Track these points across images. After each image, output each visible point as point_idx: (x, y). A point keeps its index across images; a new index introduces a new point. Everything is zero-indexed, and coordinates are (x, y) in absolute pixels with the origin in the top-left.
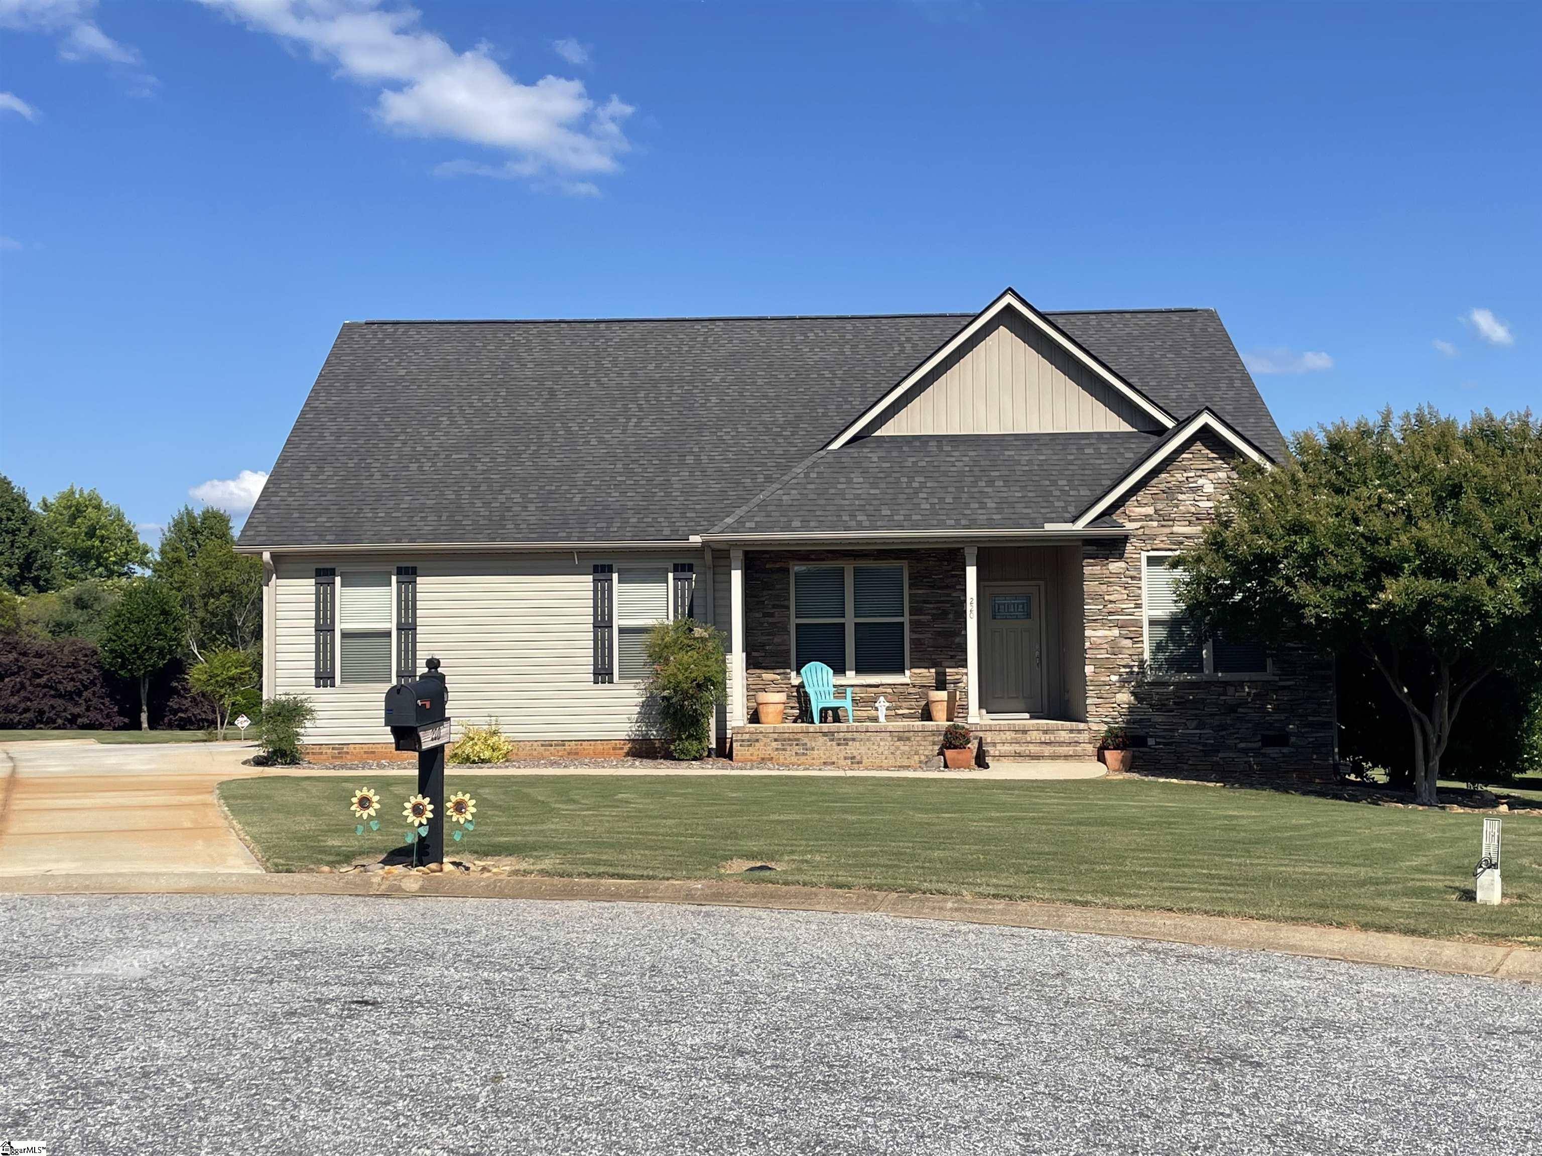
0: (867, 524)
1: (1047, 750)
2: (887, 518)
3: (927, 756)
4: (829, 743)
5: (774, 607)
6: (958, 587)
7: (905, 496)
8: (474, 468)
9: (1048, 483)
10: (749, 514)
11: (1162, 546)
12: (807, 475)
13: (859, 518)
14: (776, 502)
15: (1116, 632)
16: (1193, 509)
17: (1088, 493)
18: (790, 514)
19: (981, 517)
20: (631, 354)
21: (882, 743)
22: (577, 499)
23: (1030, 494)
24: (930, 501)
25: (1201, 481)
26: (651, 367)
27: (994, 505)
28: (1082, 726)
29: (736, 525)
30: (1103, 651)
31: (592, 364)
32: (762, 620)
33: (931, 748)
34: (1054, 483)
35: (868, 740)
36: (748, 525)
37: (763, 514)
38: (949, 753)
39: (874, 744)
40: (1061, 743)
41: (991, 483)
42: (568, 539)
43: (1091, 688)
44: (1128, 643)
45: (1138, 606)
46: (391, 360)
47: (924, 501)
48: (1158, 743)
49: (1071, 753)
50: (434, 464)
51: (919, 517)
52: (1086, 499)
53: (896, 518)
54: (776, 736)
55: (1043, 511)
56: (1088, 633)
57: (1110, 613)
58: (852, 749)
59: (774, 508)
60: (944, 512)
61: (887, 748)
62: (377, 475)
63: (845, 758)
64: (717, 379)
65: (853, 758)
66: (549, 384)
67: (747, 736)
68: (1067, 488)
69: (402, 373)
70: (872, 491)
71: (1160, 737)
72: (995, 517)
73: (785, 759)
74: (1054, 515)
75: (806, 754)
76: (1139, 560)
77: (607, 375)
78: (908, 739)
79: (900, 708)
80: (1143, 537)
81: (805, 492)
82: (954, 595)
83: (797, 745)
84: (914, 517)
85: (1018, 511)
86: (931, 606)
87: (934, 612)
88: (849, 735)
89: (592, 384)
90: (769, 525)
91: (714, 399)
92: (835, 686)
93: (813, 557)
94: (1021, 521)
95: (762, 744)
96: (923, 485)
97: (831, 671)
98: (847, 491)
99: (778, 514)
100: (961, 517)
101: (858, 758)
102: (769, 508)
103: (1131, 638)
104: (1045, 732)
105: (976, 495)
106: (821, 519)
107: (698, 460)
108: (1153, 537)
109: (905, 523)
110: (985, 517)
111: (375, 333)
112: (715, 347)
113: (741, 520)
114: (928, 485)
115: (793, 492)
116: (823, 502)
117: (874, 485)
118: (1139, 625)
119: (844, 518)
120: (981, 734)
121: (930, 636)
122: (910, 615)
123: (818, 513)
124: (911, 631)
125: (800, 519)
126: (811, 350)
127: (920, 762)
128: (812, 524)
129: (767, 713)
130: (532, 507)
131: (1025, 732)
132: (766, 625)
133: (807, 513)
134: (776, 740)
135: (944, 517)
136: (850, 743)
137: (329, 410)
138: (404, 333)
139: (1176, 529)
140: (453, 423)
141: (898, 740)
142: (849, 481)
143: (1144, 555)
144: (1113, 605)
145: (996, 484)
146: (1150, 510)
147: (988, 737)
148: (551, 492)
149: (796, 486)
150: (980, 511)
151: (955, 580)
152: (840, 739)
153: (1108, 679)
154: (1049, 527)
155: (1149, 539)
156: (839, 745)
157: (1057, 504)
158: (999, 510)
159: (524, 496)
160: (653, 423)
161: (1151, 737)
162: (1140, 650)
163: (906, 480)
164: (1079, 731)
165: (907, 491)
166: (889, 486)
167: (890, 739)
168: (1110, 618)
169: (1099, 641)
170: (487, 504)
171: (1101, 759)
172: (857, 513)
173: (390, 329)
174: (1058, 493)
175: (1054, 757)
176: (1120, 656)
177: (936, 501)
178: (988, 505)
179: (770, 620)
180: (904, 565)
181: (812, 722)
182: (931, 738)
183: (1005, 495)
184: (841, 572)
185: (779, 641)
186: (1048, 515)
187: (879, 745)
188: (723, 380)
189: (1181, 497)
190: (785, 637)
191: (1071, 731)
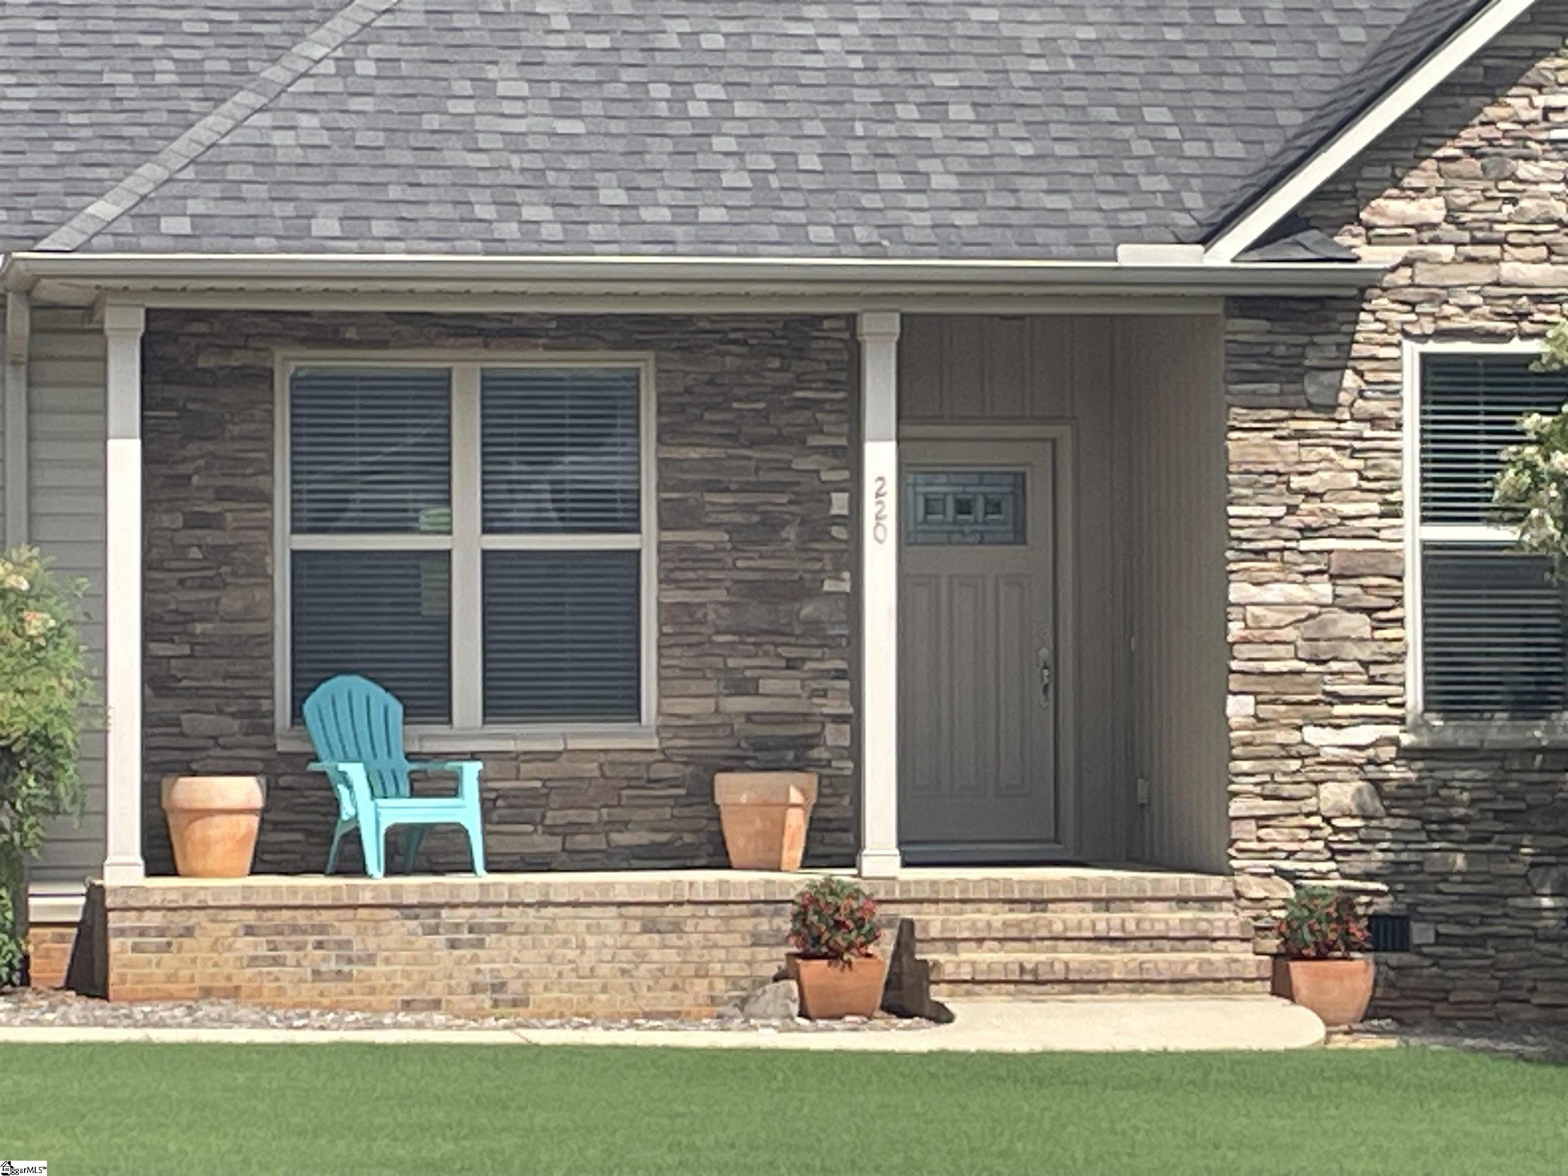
0: (555, 231)
1: (1120, 961)
2: (616, 215)
3: (733, 981)
4: (423, 941)
5: (222, 495)
6: (813, 441)
7: (669, 145)
9: (1110, 114)
10: (166, 190)
11: (1465, 322)
12: (345, 66)
13: (528, 213)
14: (251, 154)
15: (1323, 589)
17: (1238, 150)
18: (303, 192)
19: (917, 218)
21: (591, 941)
23: (1060, 149)
24: (752, 162)
27: (953, 182)
28: (1215, 885)
29: (126, 226)
30: (1281, 650)
32: (182, 538)
33: (745, 954)
34: (1131, 116)
35: (548, 930)
36: (168, 225)
37: (215, 190)
38: (814, 970)
39: (565, 943)
40: (1155, 940)
41: (935, 109)
43: (1245, 766)
44: (1360, 624)
45: (1393, 511)
47: (731, 163)
48: (1440, 938)
49: (1192, 970)
51: (720, 214)
52: (1234, 168)
53: (646, 214)
54: (250, 917)
55: (1106, 202)
56: (1238, 591)
57: (1306, 531)
58: (500, 957)
59: (248, 172)
60: (798, 199)
61: (607, 955)
63: (475, 989)
65: (499, 987)
67: (153, 919)
68: (1173, 133)
70: (562, 126)
71: (1448, 919)
72: (958, 218)
73: (281, 991)
74: (1140, 218)
75: (349, 977)
76: (1396, 364)
78: (677, 928)
79: (624, 826)
80: (1410, 294)
81: (344, 121)
82: (801, 464)
83: (319, 945)
84: (705, 215)
85: (1027, 199)
86: (728, 499)
87: (738, 518)
88: (487, 917)
90: (237, 227)
92: (409, 757)
93: (351, 334)
94: (1041, 236)
95: (206, 942)
96: (721, 108)
97: (397, 709)
98: (481, 123)
99: (262, 191)
100: (851, 217)
101: (515, 987)
102: (233, 173)
103: (1369, 611)
105: (892, 148)
106: (406, 210)
108: (1439, 295)
109: (679, 232)
110: (924, 219)
113: (144, 208)
114: (740, 109)
115: (305, 120)
116: (408, 158)
117: (565, 106)
118: (1393, 569)
119: (481, 212)
120: (906, 912)
121: (722, 595)
122: (663, 526)
123: (394, 192)
124: (664, 580)
125: (338, 209)
127: (713, 1000)
128: (378, 228)
129: (206, 843)
131: (1039, 904)
132: (195, 553)
133: (356, 193)
134: (250, 931)
135: (801, 217)
136: (490, 939)
139: (1507, 271)
141: (645, 930)
143: (1411, 352)
144: (1314, 505)
145: (954, 111)
146: (1433, 210)
147: (932, 921)
149: (308, 103)
150: (911, 200)
151: (804, 416)
152: (457, 927)
153: (1295, 736)
154: (1132, 255)
155: (1431, 299)
156: (453, 945)
157: (1146, 183)
158: (970, 197)
161: (1422, 918)
162: (1395, 647)
163: (666, 91)
164: (1207, 902)
165: (672, 128)
166: (617, 109)
167: (617, 925)
168: (1305, 545)
169: (1271, 617)
171: (1282, 988)
172: (520, 196)
174: (1146, 148)
175: (1141, 984)
176: (1335, 666)
177: (768, 163)
178: (936, 182)
179: (212, 537)
180: (644, 365)
181: (363, 872)
182: (747, 924)
183: (982, 148)
184: (441, 385)
185: (238, 605)
186: (1124, 218)
187: (582, 947)
189: (1524, 170)
190: (258, 594)
191: (1183, 901)
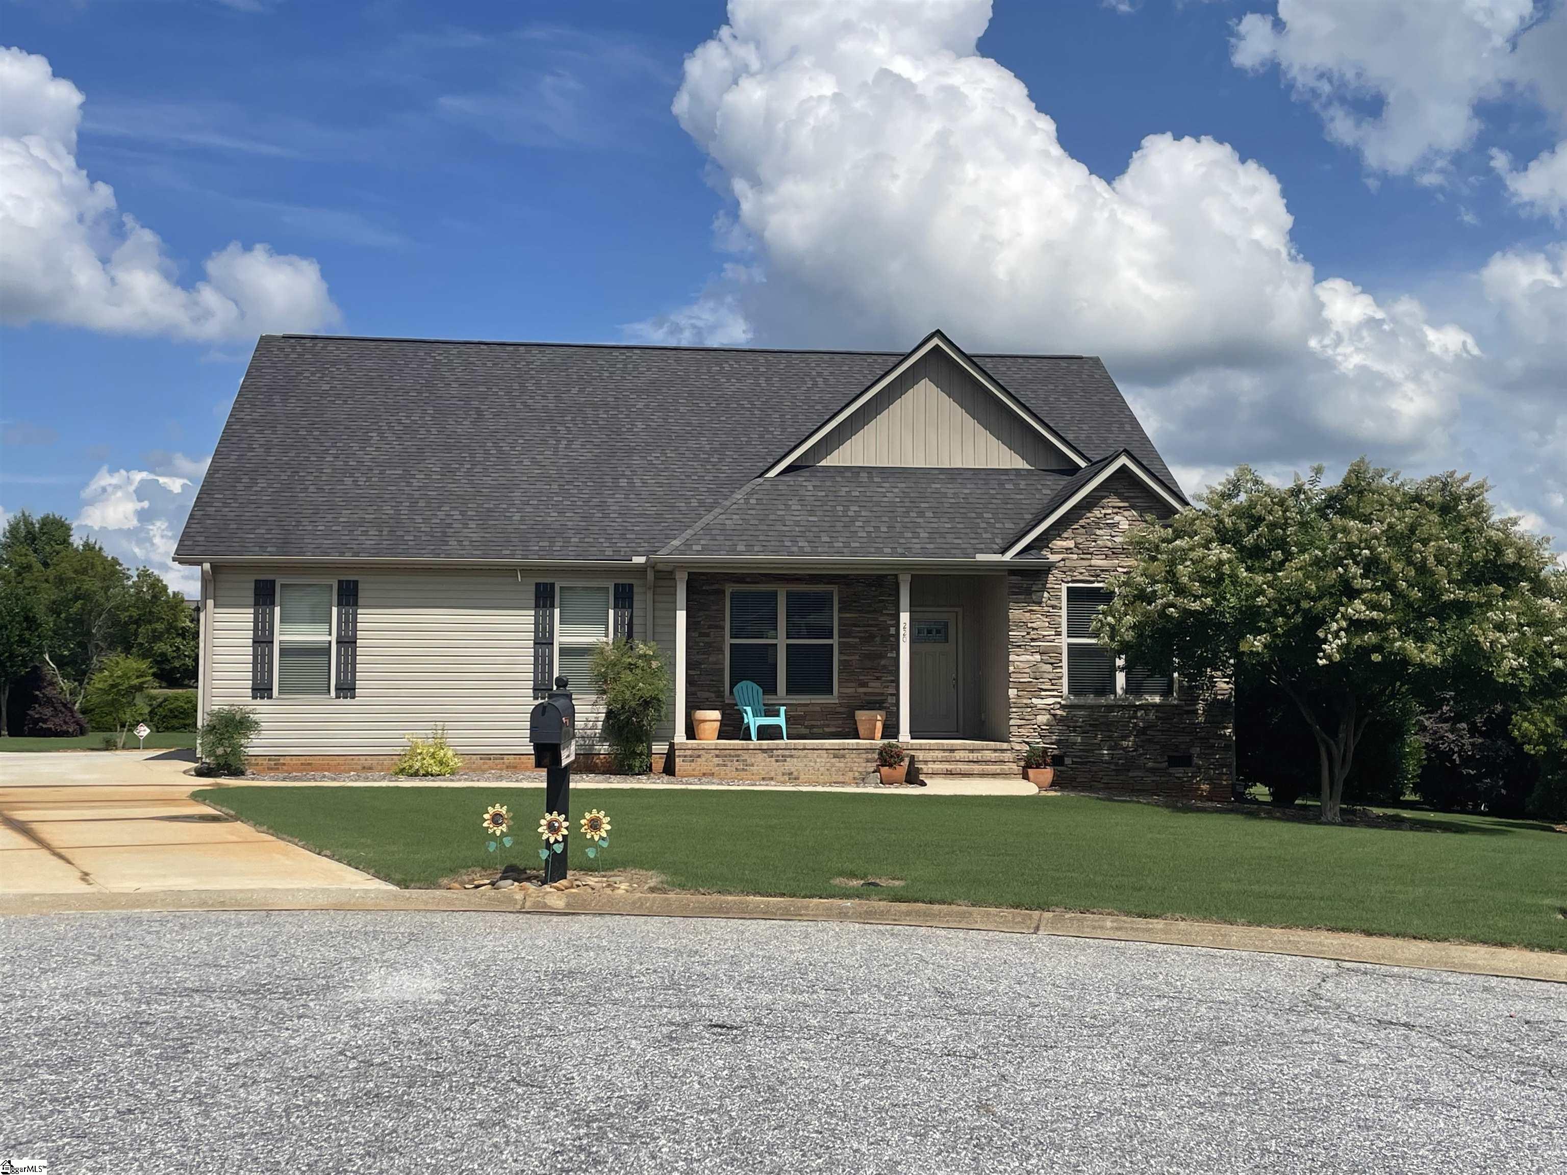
0: (808, 549)
1: (976, 768)
2: (827, 545)
3: (860, 773)
4: (768, 760)
5: (710, 627)
6: (884, 612)
7: (842, 524)
8: (409, 484)
9: (974, 515)
10: (694, 537)
11: (1081, 577)
12: (747, 501)
13: (800, 544)
14: (719, 527)
15: (1038, 657)
16: (1109, 544)
17: (1012, 526)
18: (735, 538)
19: (916, 546)
20: (553, 378)
21: (818, 760)
22: (517, 517)
23: (958, 526)
24: (867, 529)
25: (1117, 518)
26: (575, 391)
27: (926, 535)
28: (1005, 746)
29: (683, 548)
30: (1025, 675)
31: (516, 386)
32: (697, 640)
33: (864, 765)
34: (980, 516)
35: (805, 757)
36: (695, 548)
37: (708, 537)
38: (884, 770)
39: (810, 761)
40: (987, 762)
41: (921, 514)
42: (512, 556)
43: (1014, 710)
44: (1049, 668)
45: (1059, 634)
46: (313, 374)
47: (860, 529)
48: (1073, 762)
49: (998, 771)
50: (369, 479)
51: (857, 545)
52: (1011, 532)
53: (836, 545)
54: (717, 752)
55: (972, 541)
56: (1012, 658)
57: (1033, 640)
58: (791, 765)
59: (718, 532)
60: (880, 540)
61: (823, 764)
62: (312, 489)
63: (783, 774)
64: (640, 405)
65: (791, 774)
66: (475, 403)
67: (689, 753)
68: (992, 521)
69: (326, 387)
70: (811, 519)
71: (1076, 757)
72: (928, 546)
73: (726, 774)
74: (983, 546)
75: (746, 770)
76: (1060, 590)
77: (532, 398)
78: (843, 756)
79: (828, 726)
80: (1064, 569)
81: (747, 517)
82: (881, 619)
83: (737, 761)
84: (853, 545)
85: (949, 541)
86: (858, 629)
87: (863, 635)
88: (787, 753)
89: (519, 406)
90: (715, 548)
91: (640, 425)
92: (764, 705)
93: (748, 580)
94: (953, 551)
95: (704, 759)
96: (858, 514)
97: (761, 690)
98: (786, 517)
99: (722, 537)
100: (896, 545)
101: (795, 774)
102: (714, 532)
103: (1052, 664)
104: (972, 751)
105: (909, 525)
106: (764, 543)
107: (631, 483)
108: (1073, 569)
109: (845, 550)
110: (919, 546)
111: (293, 348)
112: (635, 374)
113: (689, 542)
114: (863, 514)
115: (735, 517)
116: (765, 528)
117: (812, 512)
118: (1059, 651)
119: (787, 544)
120: (912, 753)
121: (857, 657)
122: (839, 637)
123: (761, 538)
124: (840, 653)
125: (744, 543)
126: (729, 380)
127: (854, 778)
128: (756, 549)
129: (704, 729)
130: (472, 525)
131: (952, 751)
132: (701, 644)
133: (750, 538)
134: (717, 756)
135: (882, 545)
136: (788, 759)
137: (255, 422)
138: (323, 348)
139: (1093, 562)
140: (382, 438)
141: (834, 757)
142: (788, 507)
143: (1064, 587)
144: (1035, 632)
145: (927, 514)
146: (1071, 544)
147: (920, 755)
148: (489, 510)
149: (737, 512)
150: (915, 541)
151: (882, 604)
152: (778, 756)
153: (1029, 701)
154: (980, 557)
155: (1070, 571)
156: (777, 761)
157: (984, 536)
158: (931, 539)
159: (463, 513)
160: (583, 446)
161: (1068, 756)
162: (1060, 675)
163: (841, 508)
164: (1003, 751)
165: (843, 519)
166: (827, 514)
167: (826, 755)
168: (1032, 644)
169: (1021, 665)
170: (426, 521)
171: (1026, 777)
172: (798, 539)
173: (309, 344)
174: (983, 525)
175: (983, 775)
176: (1041, 680)
177: (872, 529)
178: (921, 535)
179: (706, 639)
180: (834, 589)
181: (750, 739)
182: (864, 756)
183: (936, 525)
184: (774, 595)
185: (715, 659)
186: (978, 546)
187: (816, 762)
188: (647, 406)
189: (1098, 532)
190: (720, 656)
191: (995, 750)
